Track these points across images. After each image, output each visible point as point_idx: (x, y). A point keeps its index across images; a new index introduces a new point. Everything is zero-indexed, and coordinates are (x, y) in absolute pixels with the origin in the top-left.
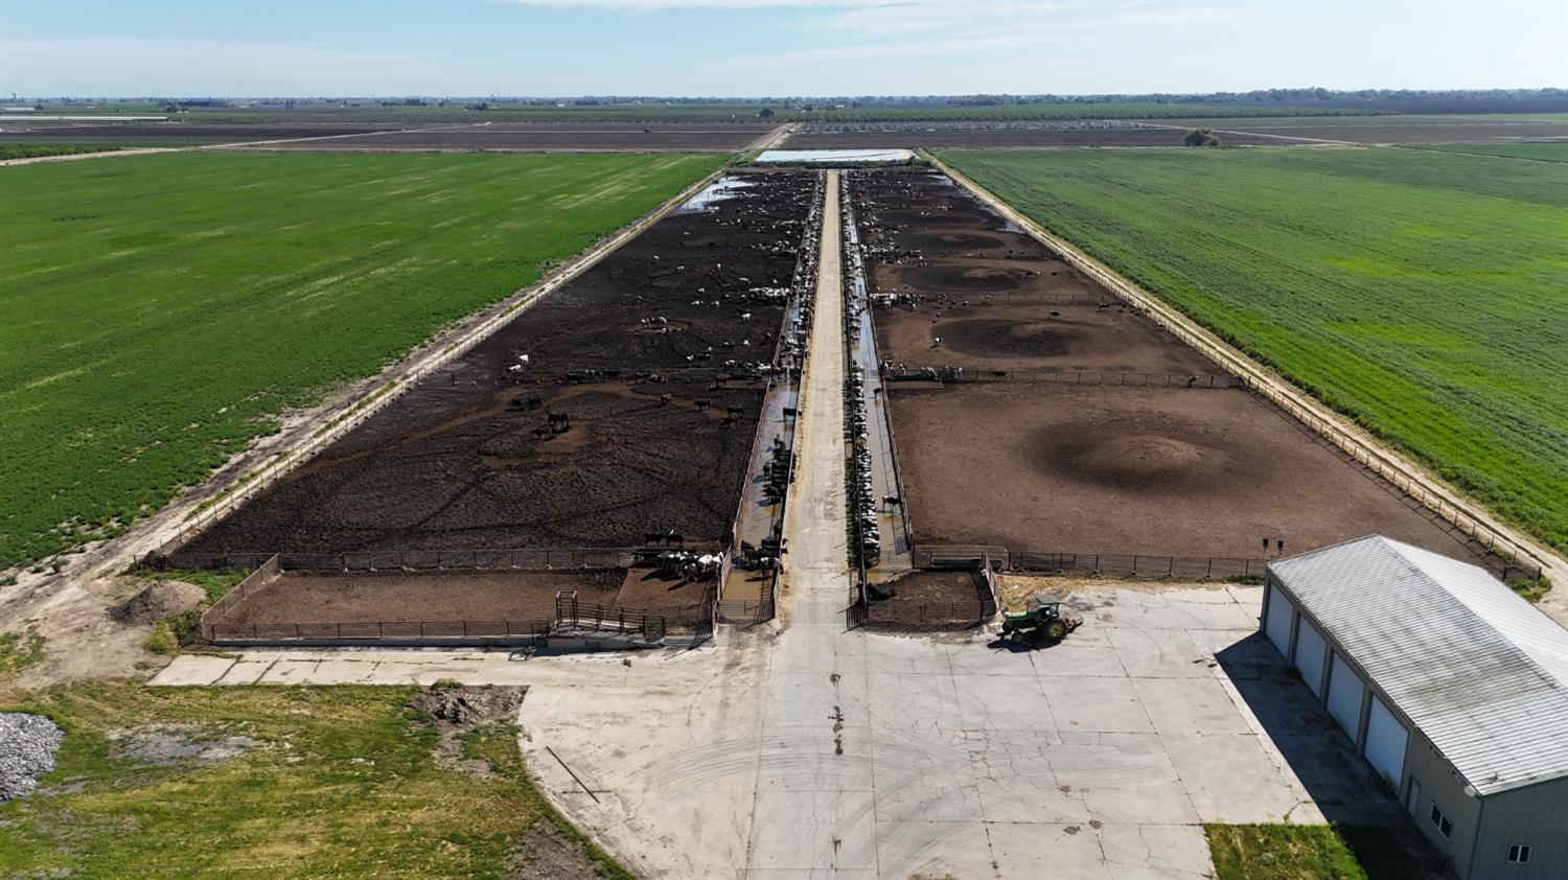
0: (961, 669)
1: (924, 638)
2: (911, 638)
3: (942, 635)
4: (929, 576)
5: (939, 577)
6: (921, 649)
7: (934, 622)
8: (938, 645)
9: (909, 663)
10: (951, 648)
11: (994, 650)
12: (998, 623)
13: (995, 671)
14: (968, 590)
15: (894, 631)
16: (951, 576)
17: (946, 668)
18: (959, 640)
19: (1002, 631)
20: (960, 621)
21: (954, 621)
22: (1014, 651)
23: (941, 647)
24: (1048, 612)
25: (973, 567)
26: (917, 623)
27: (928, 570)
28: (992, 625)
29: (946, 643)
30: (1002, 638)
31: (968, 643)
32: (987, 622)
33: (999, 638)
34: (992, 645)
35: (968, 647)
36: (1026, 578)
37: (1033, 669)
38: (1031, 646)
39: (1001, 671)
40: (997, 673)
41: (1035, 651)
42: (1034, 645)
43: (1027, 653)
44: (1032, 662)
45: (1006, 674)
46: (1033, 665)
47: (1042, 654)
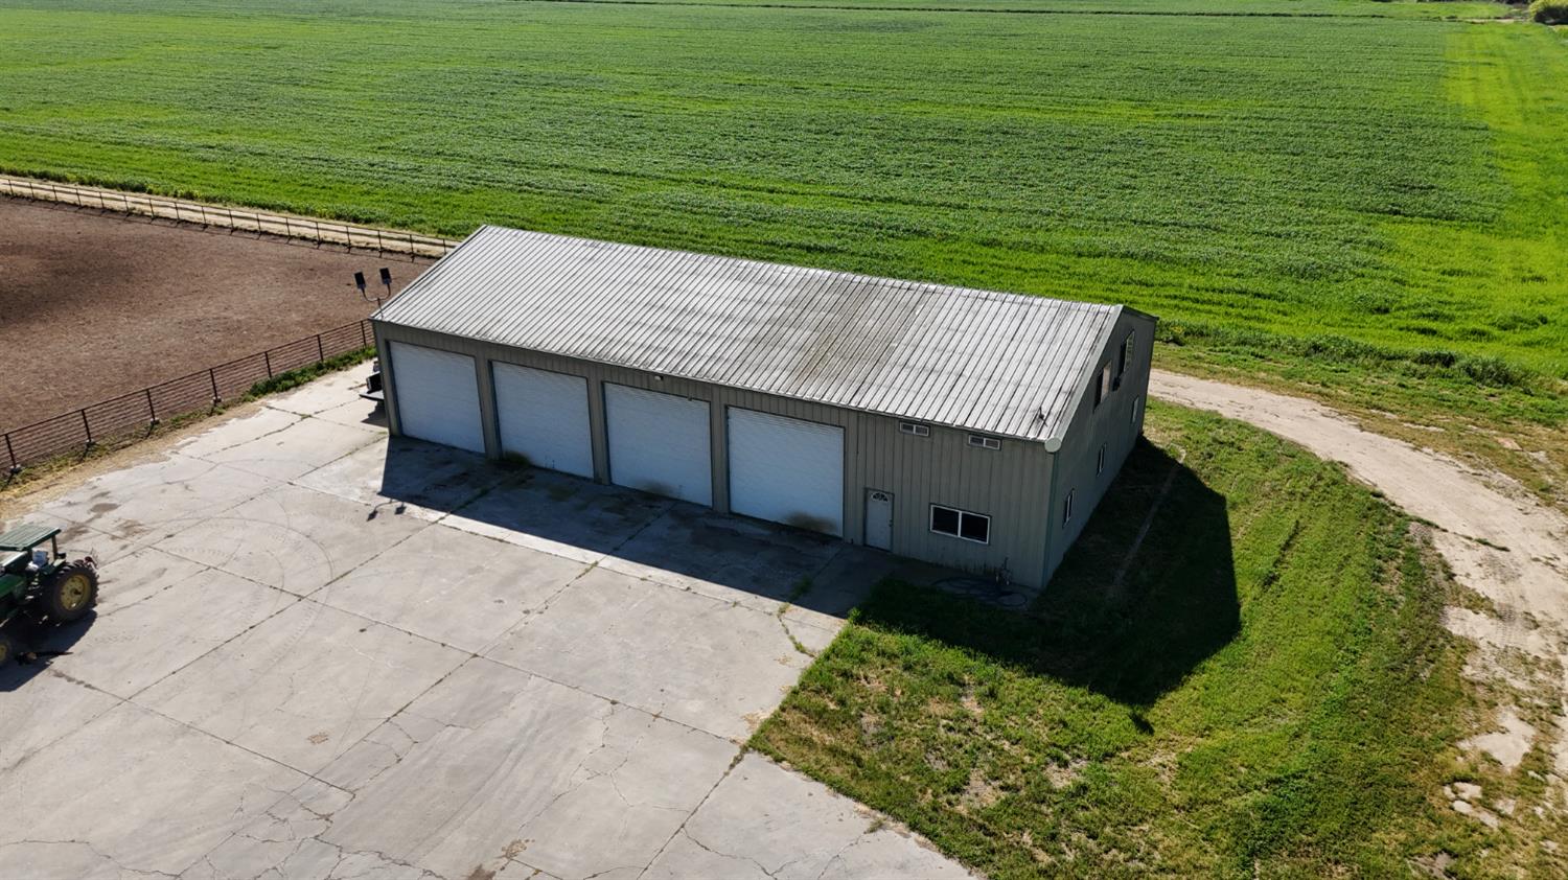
13: (10, 753)
22: (11, 684)
24: (32, 565)
37: (100, 694)
38: (38, 655)
39: (30, 744)
40: (22, 755)
41: (61, 657)
42: (43, 650)
43: (45, 672)
44: (81, 682)
45: (49, 742)
46: (88, 686)
47: (80, 654)
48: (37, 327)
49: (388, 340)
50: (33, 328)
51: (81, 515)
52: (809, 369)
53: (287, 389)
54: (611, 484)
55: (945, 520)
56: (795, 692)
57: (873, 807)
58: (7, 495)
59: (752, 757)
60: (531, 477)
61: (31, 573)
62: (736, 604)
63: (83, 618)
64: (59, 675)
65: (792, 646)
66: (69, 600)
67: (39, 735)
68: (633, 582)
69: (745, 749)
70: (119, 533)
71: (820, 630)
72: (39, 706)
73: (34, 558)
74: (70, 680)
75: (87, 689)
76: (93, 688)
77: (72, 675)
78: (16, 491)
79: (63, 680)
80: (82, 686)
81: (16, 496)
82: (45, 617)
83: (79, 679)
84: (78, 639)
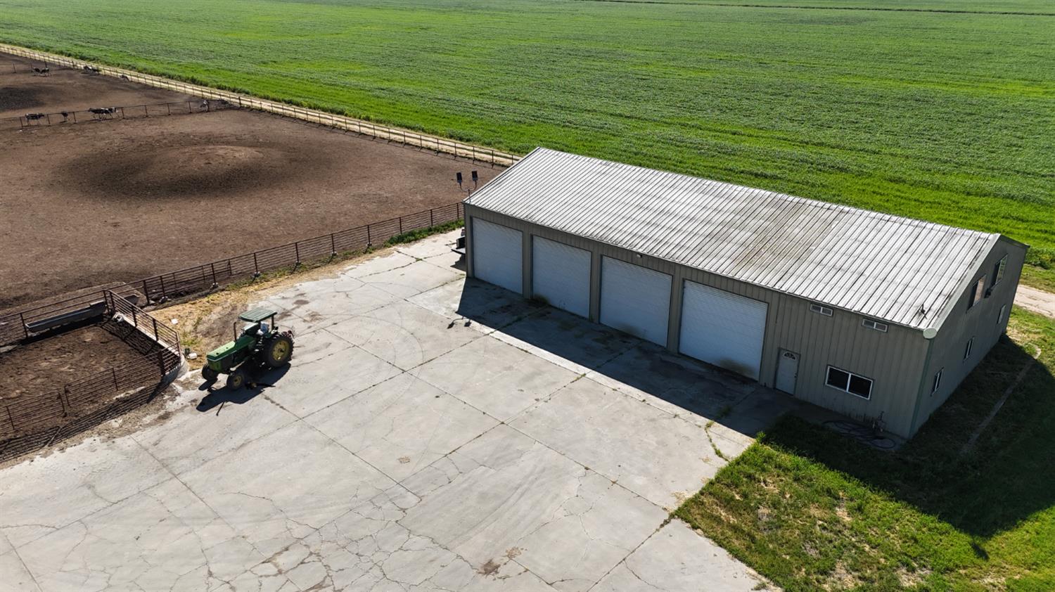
0: (185, 462)
1: (87, 441)
2: (62, 450)
3: (115, 423)
4: (32, 351)
5: (51, 345)
6: (93, 460)
7: (89, 409)
8: (118, 441)
9: (86, 492)
10: (146, 436)
11: (213, 411)
12: (190, 373)
13: (237, 440)
14: (112, 347)
15: (25, 451)
16: (70, 338)
17: (158, 470)
18: (147, 419)
19: (202, 381)
20: (131, 392)
21: (122, 395)
22: (241, 400)
23: (126, 443)
24: (260, 332)
25: (96, 317)
26: (59, 421)
27: (25, 342)
28: (182, 379)
29: (129, 432)
30: (210, 390)
31: (166, 416)
32: (174, 377)
33: (205, 393)
34: (204, 406)
35: (170, 424)
36: (180, 307)
37: (287, 413)
38: (258, 385)
39: (247, 436)
40: (241, 443)
41: (269, 388)
42: (261, 382)
43: (260, 395)
44: (278, 405)
45: (257, 437)
46: (282, 407)
47: (280, 388)
48: (278, 192)
49: (472, 218)
50: (275, 192)
51: (289, 305)
52: (747, 259)
53: (410, 241)
54: (600, 323)
55: (837, 378)
56: (711, 483)
57: (760, 573)
58: (251, 289)
59: (677, 522)
60: (549, 313)
61: (259, 336)
62: (676, 416)
63: (284, 367)
64: (267, 398)
65: (713, 451)
66: (277, 356)
67: (253, 432)
68: (607, 390)
69: (672, 516)
70: (308, 319)
71: (736, 443)
72: (255, 415)
73: (261, 327)
74: (272, 402)
75: (281, 409)
76: (285, 409)
77: (274, 399)
78: (256, 287)
79: (269, 402)
80: (278, 407)
81: (256, 290)
82: (263, 363)
83: (278, 403)
84: (279, 379)
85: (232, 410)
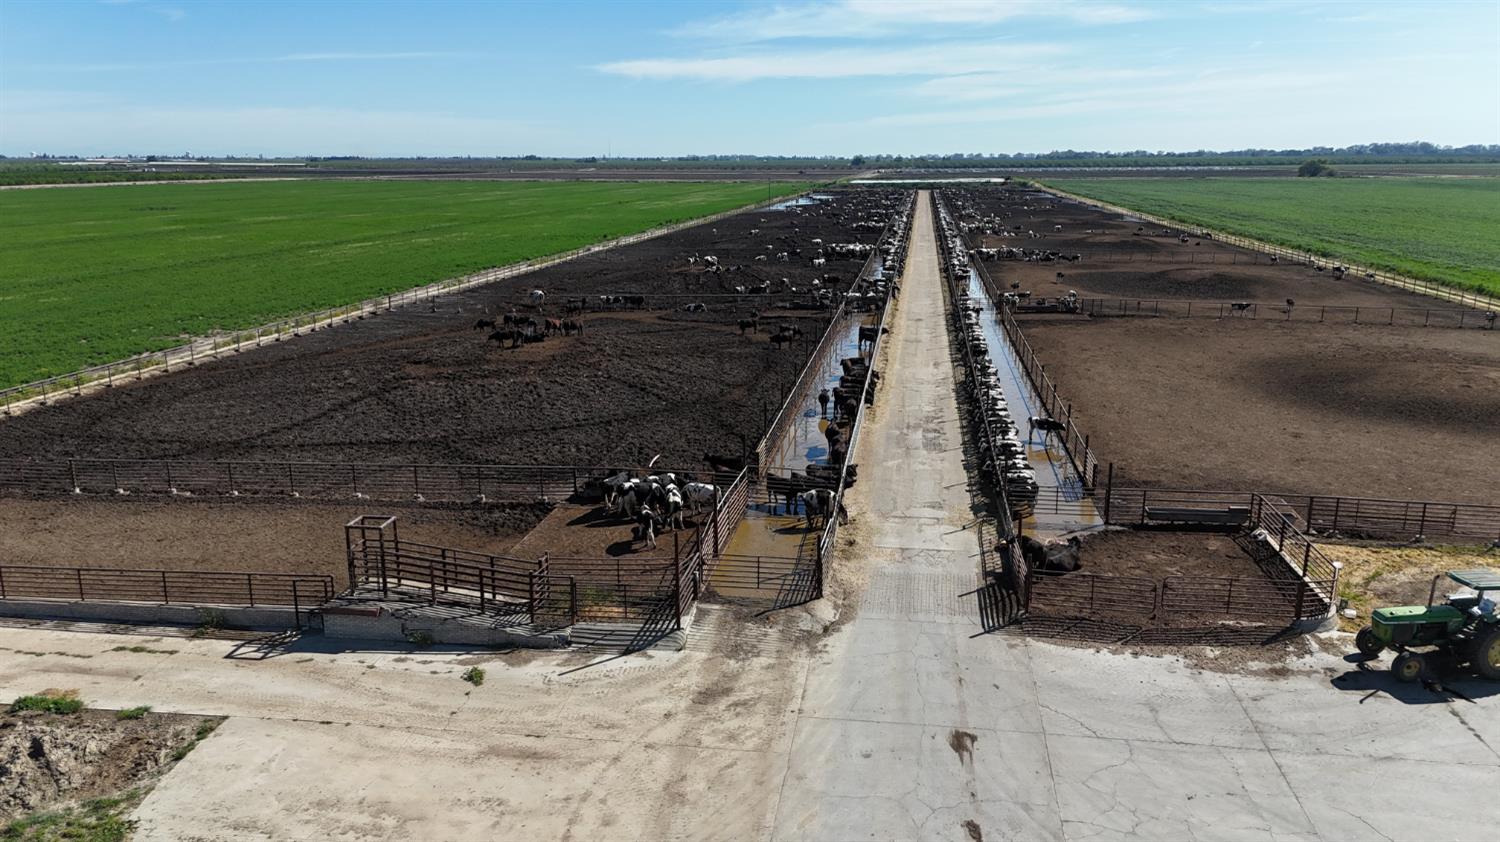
0: (1289, 739)
1: (1168, 658)
2: (1135, 654)
3: (1211, 652)
4: (1142, 540)
5: (1166, 540)
6: (1166, 681)
7: (1184, 622)
8: (1207, 674)
9: (1146, 713)
10: (1248, 685)
11: (1357, 695)
12: (1338, 635)
13: (1382, 748)
14: (1238, 565)
15: (1095, 639)
16: (1190, 539)
17: (1246, 731)
18: (1254, 665)
19: (1353, 650)
20: (1245, 623)
21: (1231, 623)
22: (1408, 698)
23: (1214, 680)
24: (1476, 610)
25: (1232, 525)
26: (1144, 622)
27: (1138, 528)
28: (1323, 635)
29: (1224, 670)
30: (1361, 665)
31: (1283, 673)
32: (1312, 628)
33: (1353, 667)
34: (1343, 682)
35: (1282, 683)
36: (1353, 550)
37: (1486, 748)
38: (1444, 689)
39: (1401, 750)
40: (1390, 754)
41: (1464, 701)
42: (1450, 687)
43: (1443, 705)
44: (1472, 730)
45: (1418, 758)
46: (1478, 736)
47: (1483, 708)
58: (1481, 561)
64: (1455, 713)
66: (1496, 659)
67: (1412, 747)
72: (1424, 727)
74: (1463, 722)
75: (1476, 739)
76: (1482, 740)
77: (1467, 720)
79: (1456, 720)
80: (1471, 733)
81: (1488, 565)
82: (1467, 664)
83: (1472, 727)
84: (1488, 695)
85: (1386, 707)
